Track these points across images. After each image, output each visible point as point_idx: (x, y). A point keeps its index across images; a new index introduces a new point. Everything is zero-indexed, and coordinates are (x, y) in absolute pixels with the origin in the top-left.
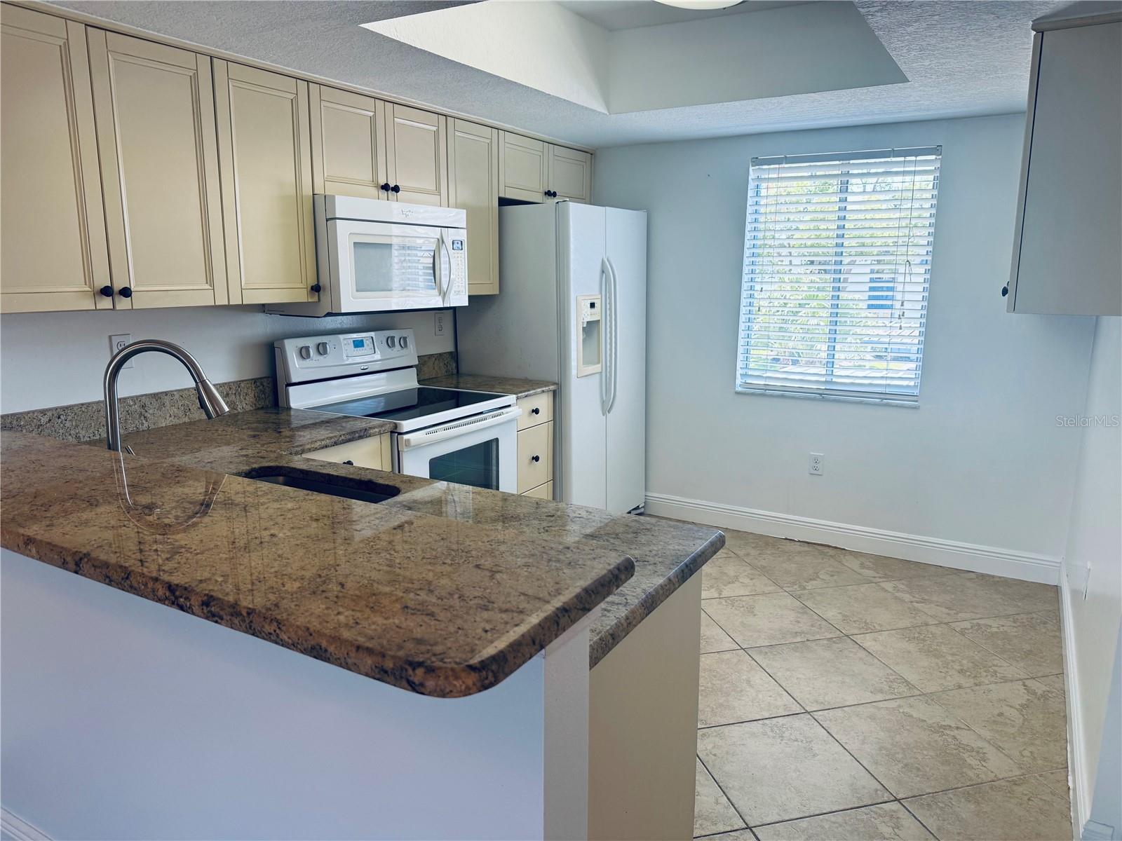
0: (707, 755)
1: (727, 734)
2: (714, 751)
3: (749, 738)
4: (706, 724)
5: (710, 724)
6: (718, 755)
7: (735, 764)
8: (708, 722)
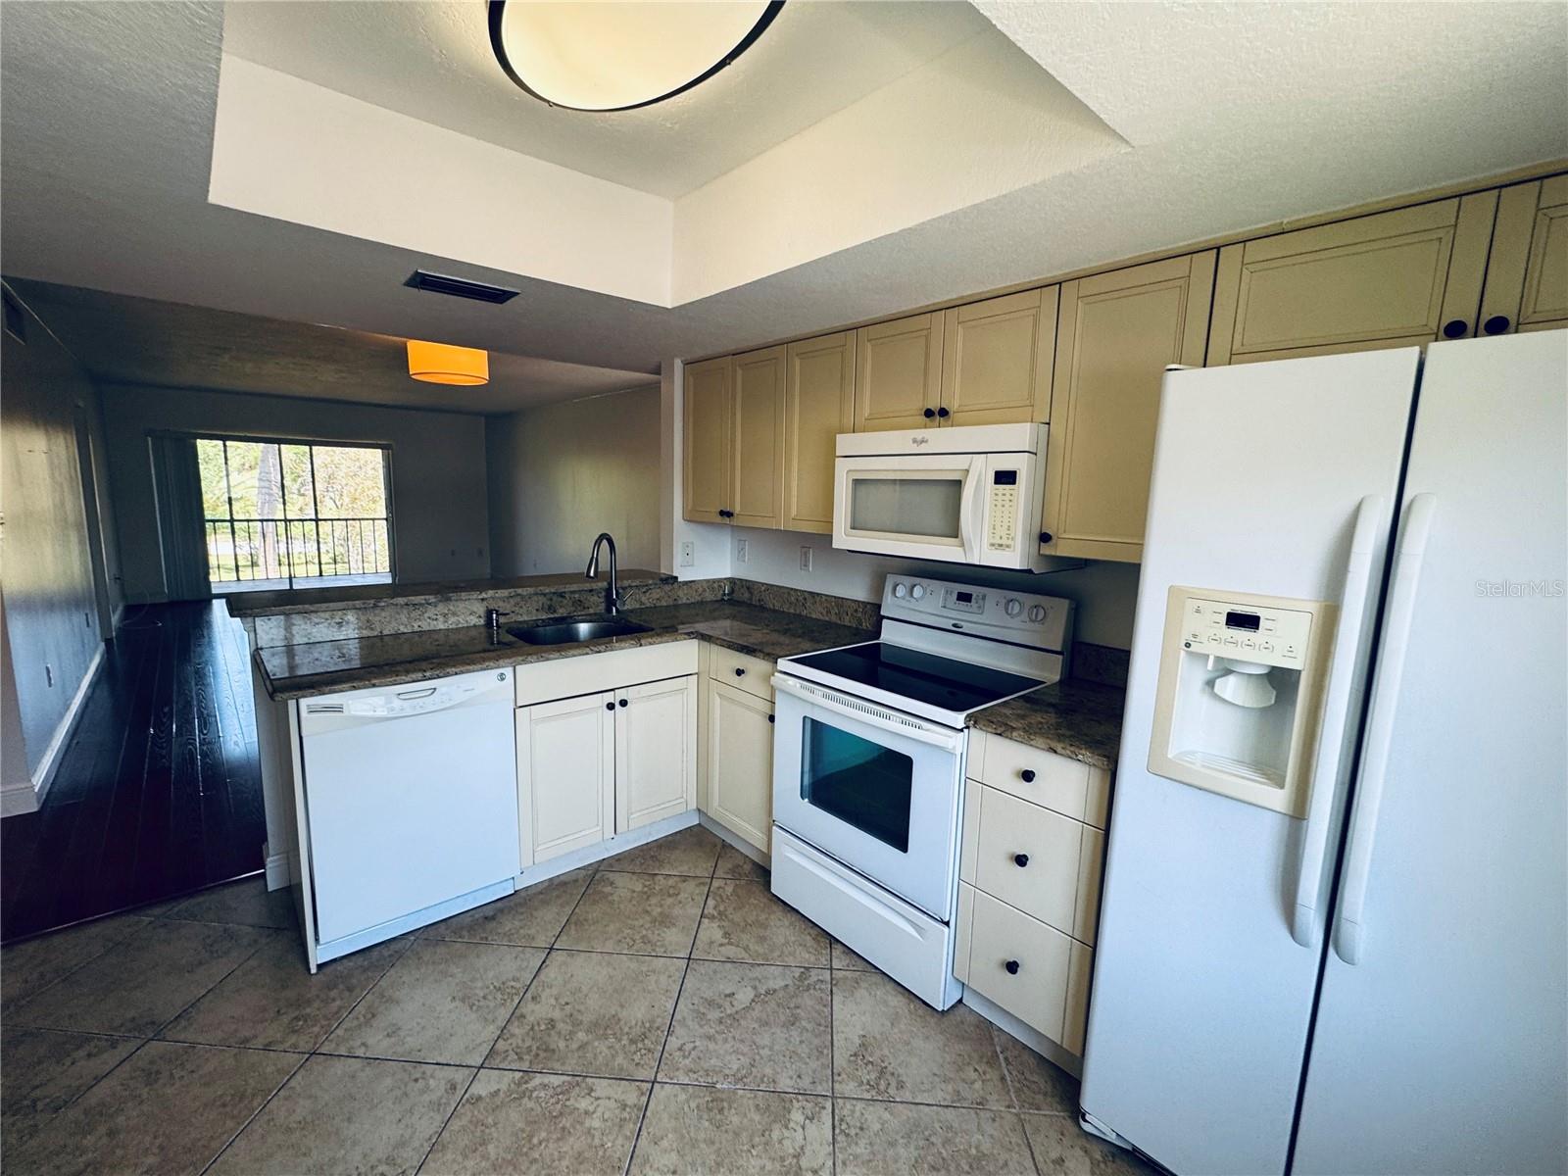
0: (424, 1073)
1: (432, 1114)
2: (421, 1084)
3: (402, 1135)
4: (468, 1100)
5: (463, 1105)
6: (413, 1084)
7: (386, 1091)
8: (468, 1106)
